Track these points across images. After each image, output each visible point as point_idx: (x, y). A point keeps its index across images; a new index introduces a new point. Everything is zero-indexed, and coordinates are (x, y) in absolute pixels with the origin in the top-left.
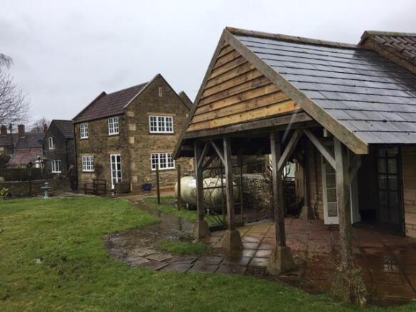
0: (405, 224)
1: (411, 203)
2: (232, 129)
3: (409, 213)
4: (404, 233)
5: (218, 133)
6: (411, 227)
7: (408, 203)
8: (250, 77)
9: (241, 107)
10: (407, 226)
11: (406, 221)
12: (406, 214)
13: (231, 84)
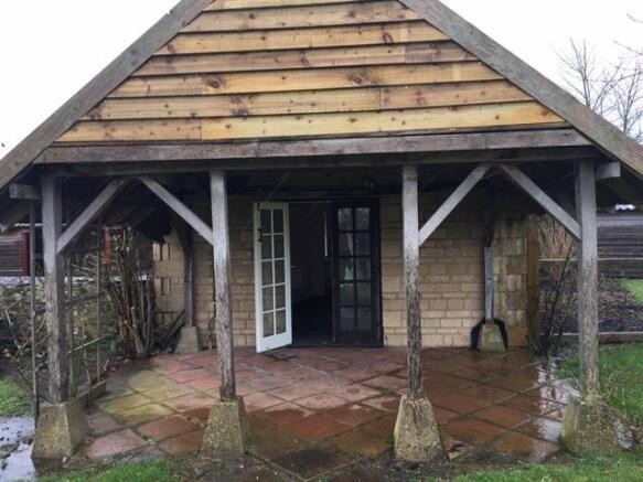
0: (382, 328)
1: (394, 296)
2: (314, 149)
3: (389, 310)
4: (382, 342)
5: (250, 155)
6: (392, 331)
7: (389, 296)
8: (401, 35)
9: (357, 99)
10: (386, 331)
11: (385, 324)
12: (384, 314)
13: (319, 39)
